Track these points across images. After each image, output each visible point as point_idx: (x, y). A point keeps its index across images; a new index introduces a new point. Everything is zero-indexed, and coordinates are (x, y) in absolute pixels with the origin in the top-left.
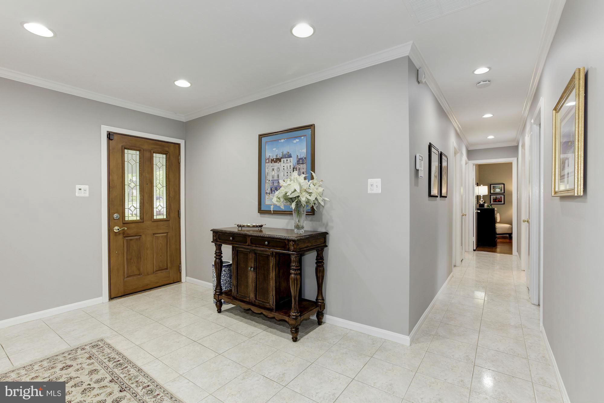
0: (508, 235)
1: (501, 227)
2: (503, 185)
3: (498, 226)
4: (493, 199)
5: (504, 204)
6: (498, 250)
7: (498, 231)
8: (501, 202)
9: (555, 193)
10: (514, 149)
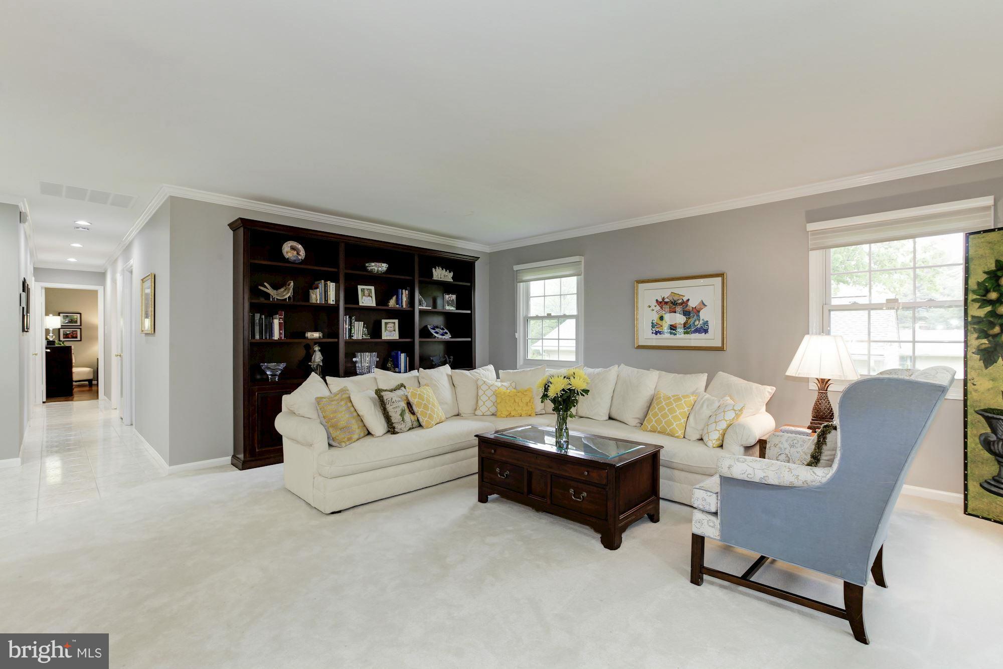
0: (87, 382)
1: (79, 372)
2: (79, 315)
3: (75, 370)
4: (64, 334)
5: (81, 340)
6: (75, 398)
7: (75, 377)
8: (76, 338)
9: (142, 331)
10: (100, 276)
